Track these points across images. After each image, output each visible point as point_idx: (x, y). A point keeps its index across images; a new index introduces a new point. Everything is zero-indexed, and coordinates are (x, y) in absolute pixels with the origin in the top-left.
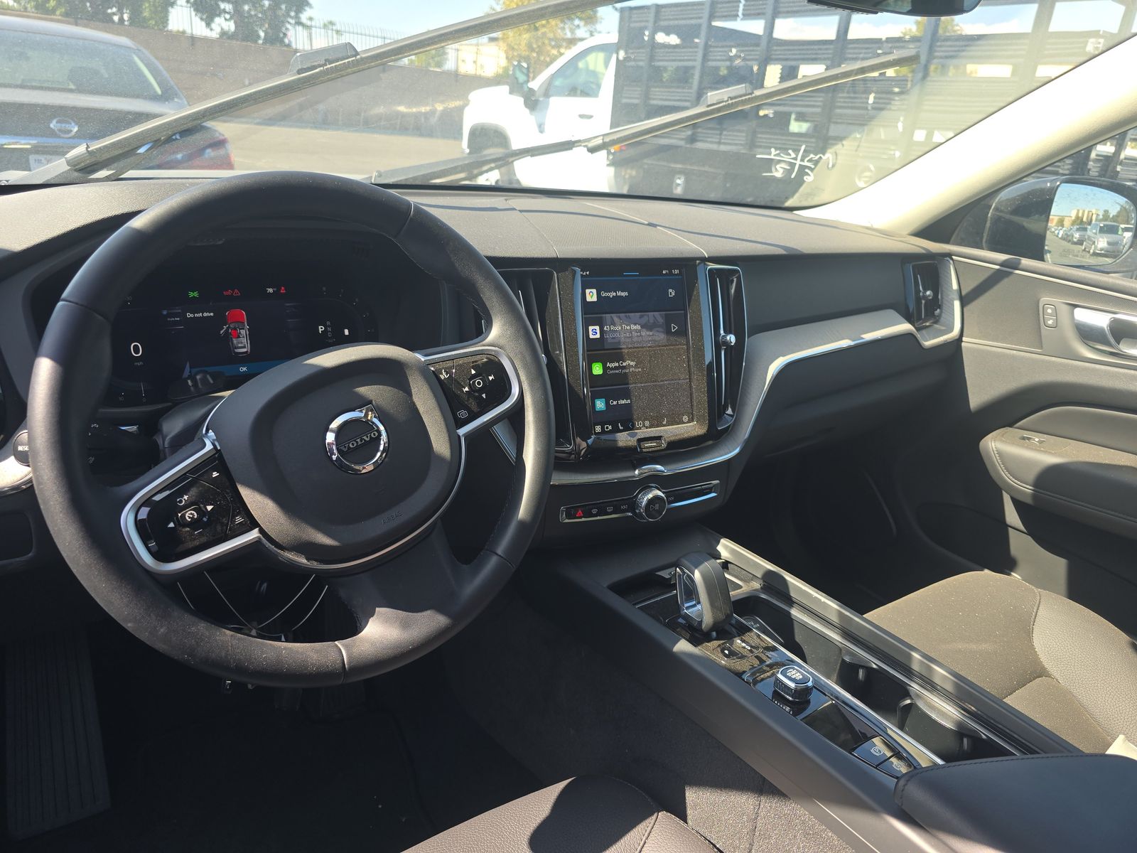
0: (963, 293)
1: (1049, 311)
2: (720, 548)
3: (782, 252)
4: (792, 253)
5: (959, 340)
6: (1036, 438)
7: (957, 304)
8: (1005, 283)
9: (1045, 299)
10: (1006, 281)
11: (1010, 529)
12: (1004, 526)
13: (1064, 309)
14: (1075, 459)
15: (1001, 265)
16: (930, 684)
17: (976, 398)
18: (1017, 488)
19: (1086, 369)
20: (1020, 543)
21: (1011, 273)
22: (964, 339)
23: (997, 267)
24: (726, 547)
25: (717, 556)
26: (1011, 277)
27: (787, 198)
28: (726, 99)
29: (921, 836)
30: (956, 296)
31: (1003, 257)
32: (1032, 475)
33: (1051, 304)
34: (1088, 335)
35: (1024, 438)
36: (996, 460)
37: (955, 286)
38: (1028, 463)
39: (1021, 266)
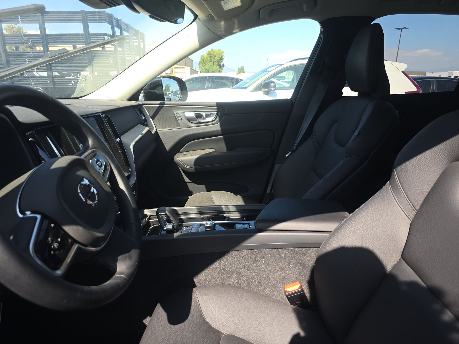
0: (151, 116)
1: (178, 115)
2: (145, 213)
3: (116, 108)
4: (119, 107)
5: (156, 131)
6: (188, 153)
7: (151, 119)
8: (162, 110)
9: (175, 112)
10: (162, 109)
11: (187, 183)
12: (186, 183)
13: (181, 114)
14: (201, 154)
15: (159, 104)
16: (230, 212)
17: (168, 147)
18: (190, 169)
19: (193, 129)
20: (192, 186)
21: (163, 106)
22: (157, 130)
23: (158, 106)
24: (148, 211)
25: (146, 216)
26: (164, 107)
27: (71, 96)
28: (57, 54)
29: (266, 232)
30: (150, 117)
31: (159, 102)
32: (193, 163)
33: (178, 113)
34: (190, 120)
35: (184, 154)
36: (181, 163)
37: (148, 114)
38: (190, 160)
39: (165, 104)
